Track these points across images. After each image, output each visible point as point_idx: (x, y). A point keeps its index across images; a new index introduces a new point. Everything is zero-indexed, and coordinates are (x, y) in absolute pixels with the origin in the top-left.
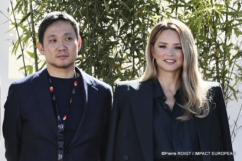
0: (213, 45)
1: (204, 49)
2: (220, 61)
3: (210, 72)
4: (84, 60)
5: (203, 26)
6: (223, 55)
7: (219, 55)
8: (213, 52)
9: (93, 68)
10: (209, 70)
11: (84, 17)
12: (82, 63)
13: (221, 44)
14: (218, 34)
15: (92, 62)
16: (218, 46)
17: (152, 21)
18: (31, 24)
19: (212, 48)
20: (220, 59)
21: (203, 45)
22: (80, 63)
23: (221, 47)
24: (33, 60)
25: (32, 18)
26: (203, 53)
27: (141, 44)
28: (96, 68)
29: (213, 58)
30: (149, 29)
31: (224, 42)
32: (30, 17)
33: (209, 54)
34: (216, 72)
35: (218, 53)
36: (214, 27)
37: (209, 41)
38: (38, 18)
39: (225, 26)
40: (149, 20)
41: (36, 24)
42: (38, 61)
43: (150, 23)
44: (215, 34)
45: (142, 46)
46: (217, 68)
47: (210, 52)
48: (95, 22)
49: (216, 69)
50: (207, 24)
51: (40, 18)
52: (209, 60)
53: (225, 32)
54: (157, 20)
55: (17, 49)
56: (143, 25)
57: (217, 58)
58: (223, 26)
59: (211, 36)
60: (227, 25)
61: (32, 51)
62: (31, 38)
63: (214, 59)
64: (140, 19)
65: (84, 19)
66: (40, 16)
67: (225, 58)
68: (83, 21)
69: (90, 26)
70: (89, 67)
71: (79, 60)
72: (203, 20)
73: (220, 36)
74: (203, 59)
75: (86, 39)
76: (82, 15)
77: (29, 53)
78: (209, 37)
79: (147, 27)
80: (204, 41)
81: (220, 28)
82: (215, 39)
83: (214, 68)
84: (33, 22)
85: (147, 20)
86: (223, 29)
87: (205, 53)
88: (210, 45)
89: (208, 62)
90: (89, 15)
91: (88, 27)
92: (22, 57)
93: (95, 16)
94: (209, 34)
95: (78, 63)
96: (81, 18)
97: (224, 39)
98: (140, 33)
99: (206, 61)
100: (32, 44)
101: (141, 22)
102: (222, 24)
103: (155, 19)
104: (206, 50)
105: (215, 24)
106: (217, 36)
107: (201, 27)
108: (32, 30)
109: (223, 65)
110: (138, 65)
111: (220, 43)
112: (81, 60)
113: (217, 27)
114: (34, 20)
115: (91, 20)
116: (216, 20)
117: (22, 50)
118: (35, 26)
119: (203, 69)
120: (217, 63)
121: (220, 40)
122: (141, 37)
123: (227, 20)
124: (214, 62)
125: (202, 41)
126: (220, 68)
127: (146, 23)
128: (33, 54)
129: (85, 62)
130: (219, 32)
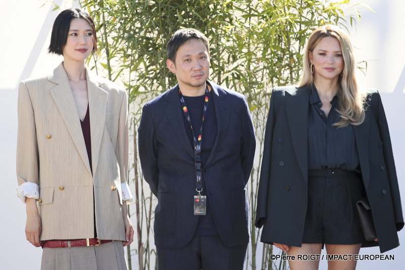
0: (287, 54)
1: (278, 59)
2: (294, 71)
3: (284, 82)
4: (158, 71)
5: (277, 36)
6: (297, 64)
7: (293, 64)
8: (287, 62)
9: (167, 79)
10: (283, 80)
11: (157, 28)
12: (156, 74)
13: (295, 54)
14: (291, 43)
15: (166, 73)
16: (291, 55)
17: (225, 31)
18: (104, 36)
19: (285, 57)
20: (294, 69)
21: (277, 55)
22: (154, 74)
23: (295, 56)
24: (107, 71)
25: (105, 29)
26: (277, 63)
27: (214, 54)
28: (170, 79)
29: (287, 67)
30: (222, 39)
31: (298, 51)
32: (102, 28)
33: (283, 63)
34: (290, 81)
35: (292, 62)
36: (287, 37)
37: (283, 51)
38: (111, 29)
39: (299, 35)
40: (222, 30)
41: (109, 36)
42: (112, 73)
43: (223, 33)
44: (289, 43)
45: (215, 56)
46: (291, 77)
47: (283, 62)
48: (168, 33)
49: (290, 79)
50: (281, 33)
51: (113, 29)
52: (283, 69)
53: (298, 41)
54: (230, 30)
55: (89, 60)
56: (216, 36)
57: (291, 68)
58: (297, 36)
59: (285, 45)
60: (301, 34)
61: (105, 62)
62: (104, 49)
63: (288, 69)
64: (214, 30)
65: (157, 30)
66: (113, 27)
67: (298, 68)
68: (156, 32)
69: (164, 37)
70: (163, 78)
71: (153, 71)
72: (277, 29)
73: (294, 46)
74: (277, 69)
75: (160, 50)
76: (154, 26)
77: (103, 65)
78: (283, 47)
79: (220, 37)
80: (277, 51)
81: (293, 37)
82: (289, 48)
83: (288, 77)
84: (106, 33)
85: (221, 30)
86: (297, 39)
87: (279, 63)
88: (284, 55)
89: (282, 72)
90: (162, 26)
91: (161, 38)
92: (95, 68)
93: (168, 27)
94: (283, 44)
95: (152, 74)
96: (154, 28)
97: (298, 48)
98: (213, 43)
99: (280, 71)
100: (105, 55)
101: (215, 32)
102: (295, 33)
103: (228, 29)
104: (280, 59)
105: (289, 33)
106: (291, 46)
107: (275, 37)
108: (104, 41)
109: (297, 75)
110: (212, 76)
111: (294, 52)
112: (155, 71)
113: (291, 36)
114: (107, 31)
115: (164, 30)
116: (290, 30)
117: (96, 62)
118: (108, 38)
119: (277, 79)
120: (291, 73)
121: (293, 49)
122: (215, 48)
123: (300, 30)
124: (288, 71)
125: (276, 50)
126: (294, 77)
127: (219, 33)
128: (106, 66)
129: (159, 73)
130: (293, 41)
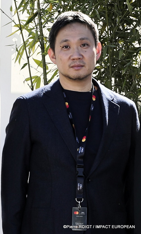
4: (103, 70)
9: (113, 79)
11: (103, 18)
12: (100, 74)
15: (112, 72)
18: (38, 27)
22: (97, 74)
24: (41, 70)
25: (40, 19)
28: (117, 79)
32: (37, 17)
38: (47, 19)
41: (44, 27)
42: (47, 71)
48: (115, 24)
51: (50, 19)
55: (21, 57)
61: (40, 58)
62: (39, 43)
65: (102, 20)
66: (50, 16)
68: (101, 23)
69: (110, 29)
70: (108, 78)
71: (96, 70)
75: (105, 44)
77: (36, 61)
84: (40, 24)
90: (108, 16)
91: (107, 30)
92: (27, 66)
93: (116, 17)
95: (95, 73)
100: (39, 50)
108: (39, 33)
112: (99, 70)
114: (43, 21)
115: (111, 21)
117: (28, 58)
118: (43, 29)
128: (41, 62)
129: (103, 72)
